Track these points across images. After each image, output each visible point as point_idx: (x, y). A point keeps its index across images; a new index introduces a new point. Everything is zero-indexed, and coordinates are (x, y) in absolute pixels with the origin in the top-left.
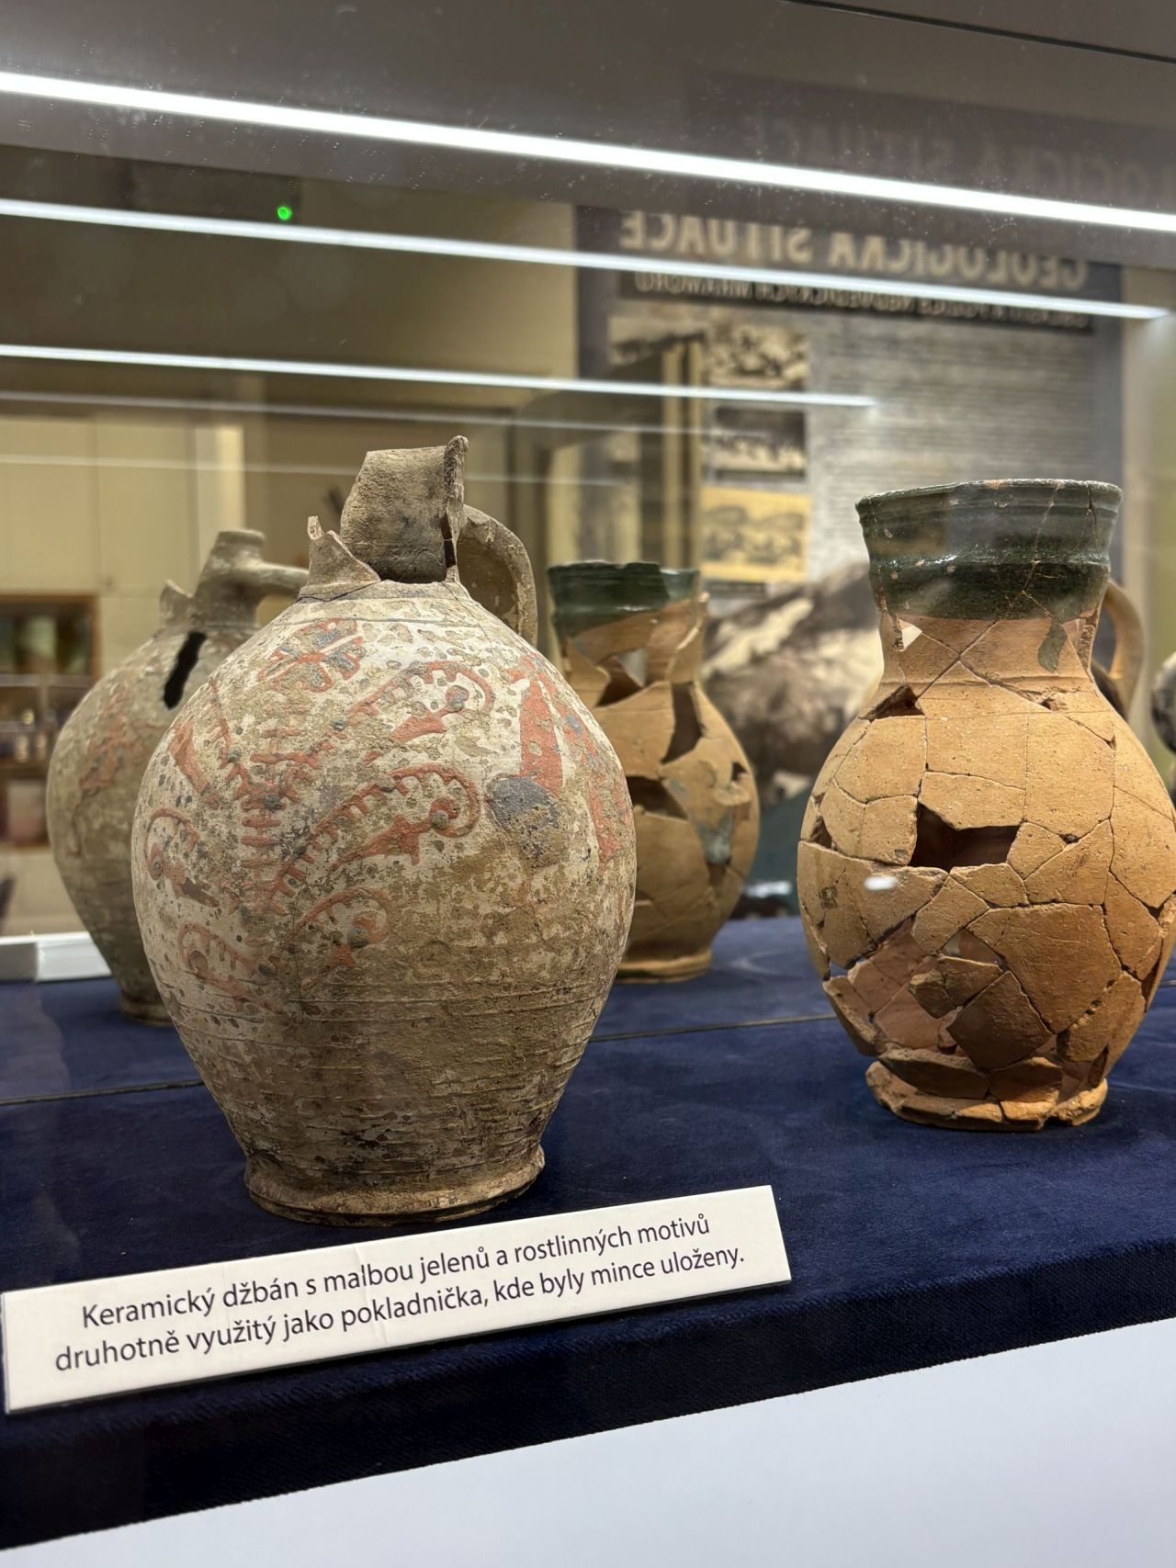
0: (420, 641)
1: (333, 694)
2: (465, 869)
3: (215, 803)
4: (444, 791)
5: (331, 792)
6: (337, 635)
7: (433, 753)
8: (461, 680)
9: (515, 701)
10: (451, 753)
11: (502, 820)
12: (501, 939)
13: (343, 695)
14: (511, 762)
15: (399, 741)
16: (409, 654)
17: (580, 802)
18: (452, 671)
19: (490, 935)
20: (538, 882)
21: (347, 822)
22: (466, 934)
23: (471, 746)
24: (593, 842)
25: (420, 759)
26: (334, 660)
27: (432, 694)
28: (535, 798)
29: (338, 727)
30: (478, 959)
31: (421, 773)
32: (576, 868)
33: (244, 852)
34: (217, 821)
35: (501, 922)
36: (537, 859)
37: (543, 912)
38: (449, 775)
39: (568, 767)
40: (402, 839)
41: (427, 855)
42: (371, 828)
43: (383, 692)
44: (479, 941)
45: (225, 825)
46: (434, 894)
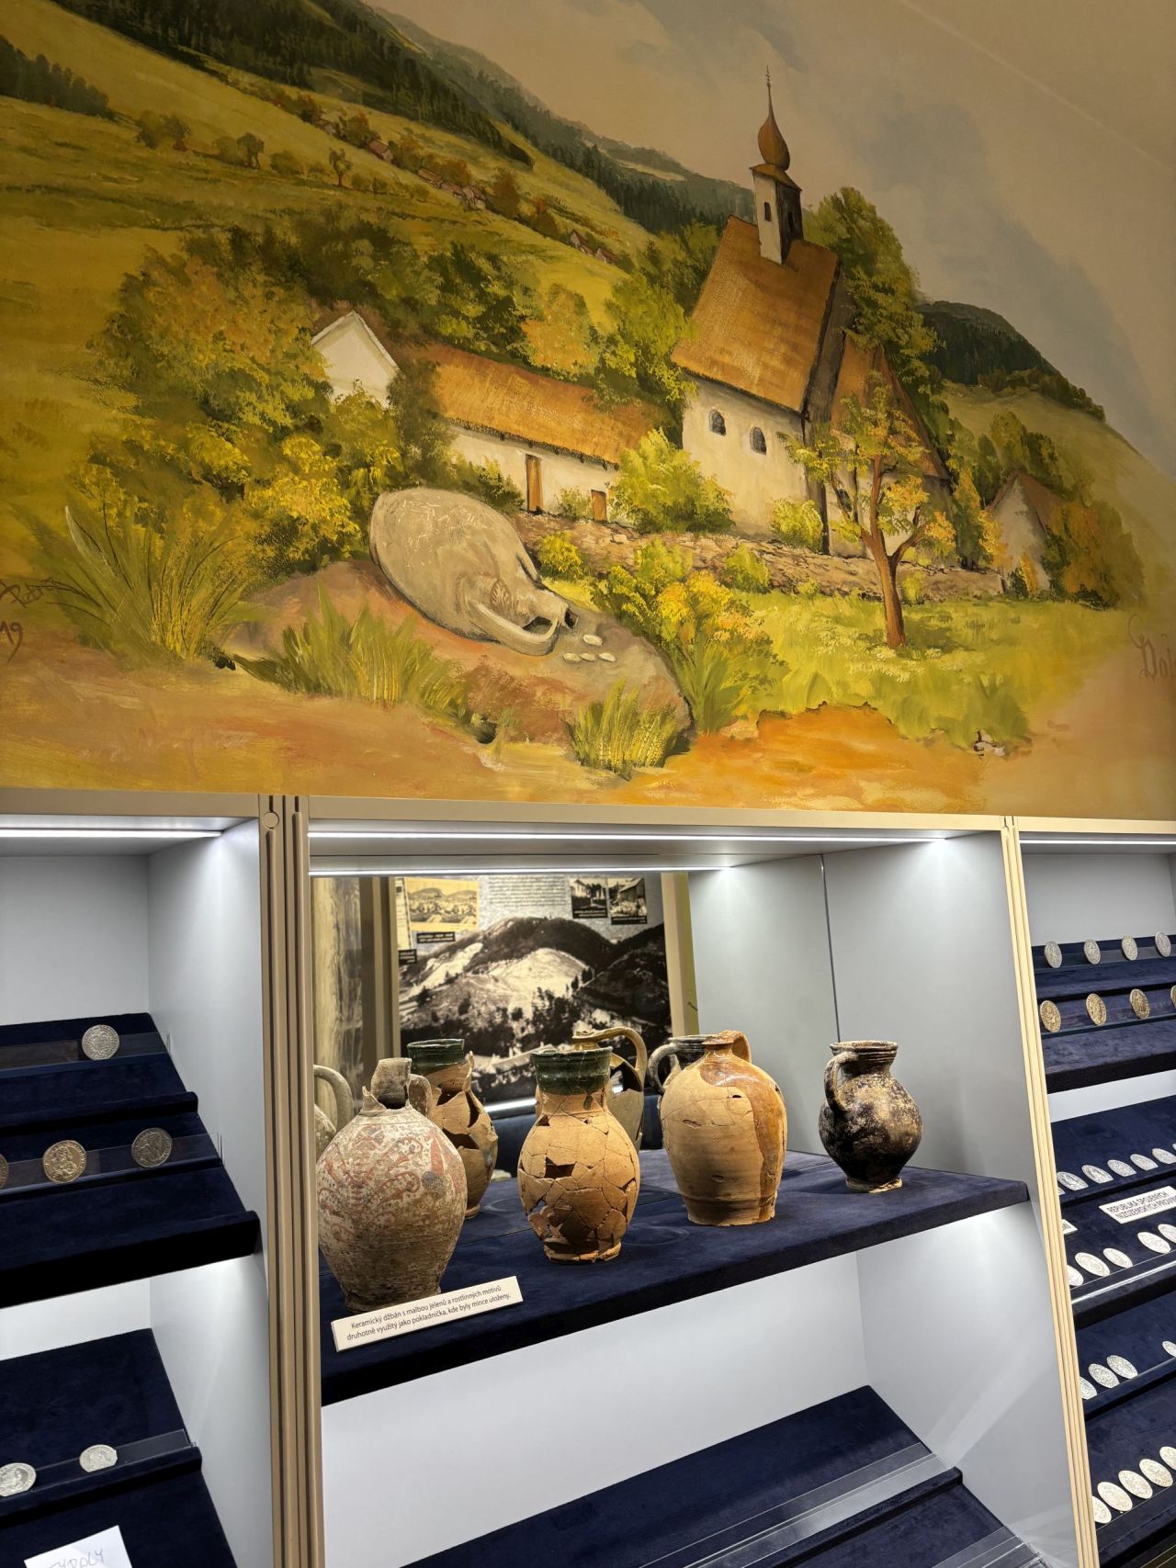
0: (401, 1131)
1: (377, 1151)
2: (417, 1202)
3: (343, 1186)
4: (409, 1179)
5: (377, 1182)
6: (375, 1130)
7: (406, 1168)
8: (413, 1143)
9: (429, 1147)
10: (412, 1167)
11: (426, 1186)
12: (427, 1222)
13: (379, 1151)
14: (428, 1168)
15: (396, 1165)
16: (397, 1136)
17: (449, 1177)
18: (410, 1140)
19: (424, 1221)
20: (437, 1204)
21: (382, 1191)
22: (417, 1221)
23: (417, 1164)
24: (453, 1189)
25: (402, 1170)
26: (375, 1139)
27: (405, 1148)
28: (436, 1178)
29: (378, 1162)
30: (421, 1229)
31: (403, 1174)
32: (449, 1197)
33: (352, 1201)
34: (343, 1192)
35: (426, 1216)
36: (437, 1197)
37: (439, 1213)
38: (411, 1174)
39: (445, 1166)
40: (398, 1195)
41: (406, 1199)
42: (389, 1192)
43: (391, 1149)
44: (421, 1223)
45: (348, 1193)
46: (408, 1210)
